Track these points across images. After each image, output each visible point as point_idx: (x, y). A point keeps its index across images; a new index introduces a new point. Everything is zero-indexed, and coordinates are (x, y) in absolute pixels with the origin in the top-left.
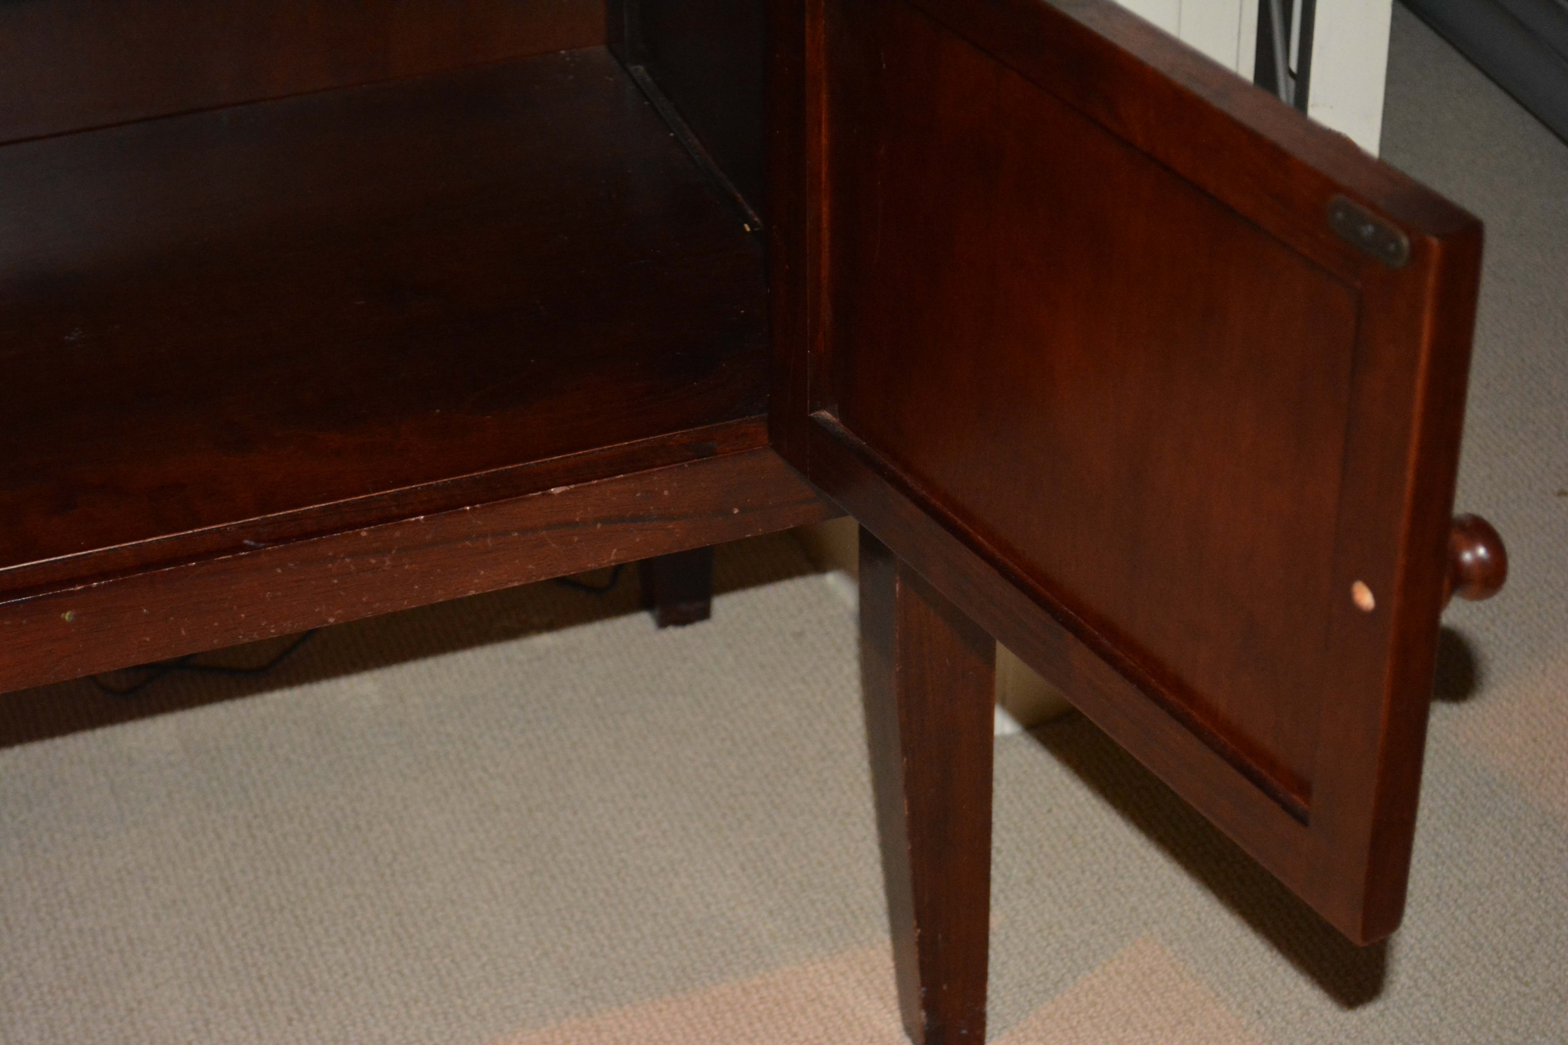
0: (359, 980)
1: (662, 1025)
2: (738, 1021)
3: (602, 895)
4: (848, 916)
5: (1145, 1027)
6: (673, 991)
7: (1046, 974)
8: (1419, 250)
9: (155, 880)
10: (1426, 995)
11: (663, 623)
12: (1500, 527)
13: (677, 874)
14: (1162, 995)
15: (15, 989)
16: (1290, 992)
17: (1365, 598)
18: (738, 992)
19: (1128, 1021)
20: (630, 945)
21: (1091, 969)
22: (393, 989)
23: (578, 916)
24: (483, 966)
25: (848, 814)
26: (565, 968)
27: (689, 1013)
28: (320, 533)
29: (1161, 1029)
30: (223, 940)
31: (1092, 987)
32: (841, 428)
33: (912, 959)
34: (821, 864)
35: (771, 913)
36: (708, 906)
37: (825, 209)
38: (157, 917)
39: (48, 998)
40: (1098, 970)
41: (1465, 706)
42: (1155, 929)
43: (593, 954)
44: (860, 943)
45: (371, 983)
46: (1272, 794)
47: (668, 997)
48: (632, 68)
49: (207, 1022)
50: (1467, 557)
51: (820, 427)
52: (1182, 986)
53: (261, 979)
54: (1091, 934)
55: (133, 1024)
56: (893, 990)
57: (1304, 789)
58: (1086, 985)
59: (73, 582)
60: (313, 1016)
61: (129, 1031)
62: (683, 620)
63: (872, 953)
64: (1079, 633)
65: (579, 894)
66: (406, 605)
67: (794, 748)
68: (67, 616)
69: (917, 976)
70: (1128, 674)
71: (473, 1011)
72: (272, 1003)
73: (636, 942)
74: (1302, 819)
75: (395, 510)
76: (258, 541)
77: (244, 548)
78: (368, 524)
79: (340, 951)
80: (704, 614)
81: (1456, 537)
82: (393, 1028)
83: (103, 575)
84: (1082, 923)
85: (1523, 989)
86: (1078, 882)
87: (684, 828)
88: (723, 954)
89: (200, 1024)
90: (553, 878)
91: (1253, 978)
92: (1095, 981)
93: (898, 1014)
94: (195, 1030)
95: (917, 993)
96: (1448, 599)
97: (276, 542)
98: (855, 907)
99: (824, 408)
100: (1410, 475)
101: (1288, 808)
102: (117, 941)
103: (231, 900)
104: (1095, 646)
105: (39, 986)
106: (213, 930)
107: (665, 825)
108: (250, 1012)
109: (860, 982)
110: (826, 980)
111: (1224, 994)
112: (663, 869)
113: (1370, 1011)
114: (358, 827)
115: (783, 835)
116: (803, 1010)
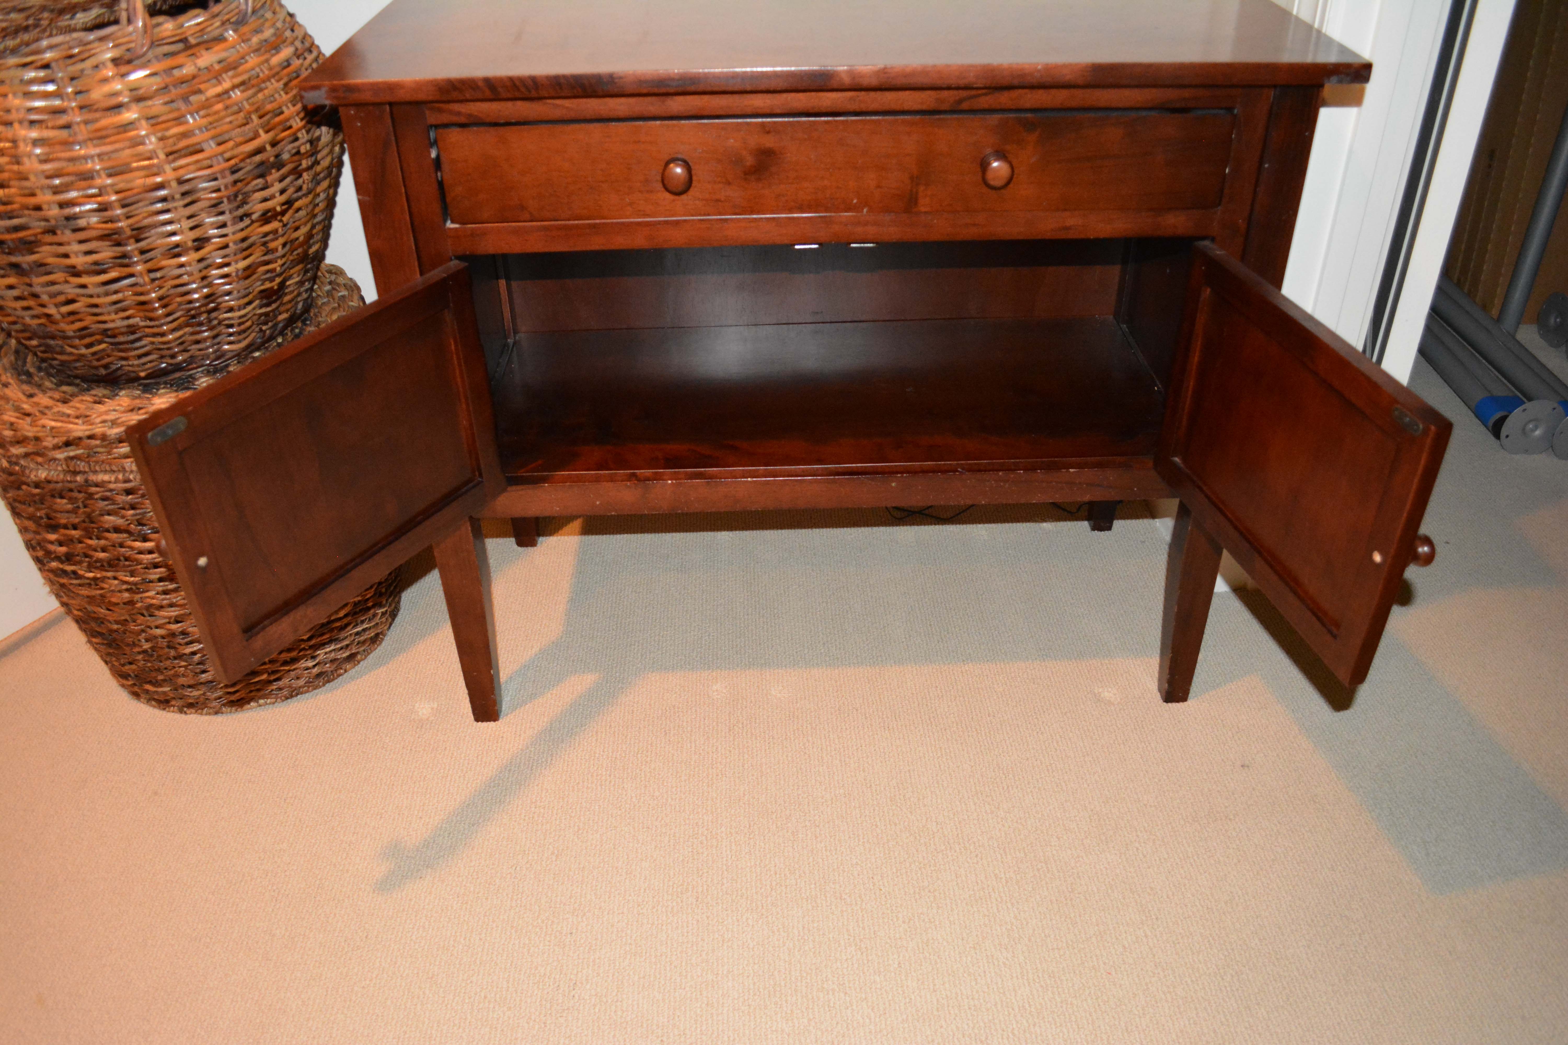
0: (964, 632)
1: (1069, 670)
2: (1097, 674)
3: (1055, 620)
4: (1145, 646)
5: (1249, 707)
6: (1075, 659)
7: (1215, 681)
8: (1426, 431)
9: (900, 584)
10: (1359, 717)
11: (1094, 528)
12: (1435, 542)
13: (1084, 618)
14: (1257, 697)
15: (847, 612)
16: (1306, 705)
17: (1377, 558)
18: (1099, 664)
19: (1242, 703)
20: (1063, 640)
21: (1232, 682)
22: (976, 638)
23: (1046, 625)
24: (1009, 636)
25: (1151, 609)
26: (1038, 643)
27: (1080, 668)
28: (985, 471)
29: (1255, 709)
30: (920, 609)
31: (1231, 688)
32: (1182, 465)
33: (1167, 664)
34: (1137, 625)
35: (1116, 638)
36: (1093, 632)
37: (1191, 383)
38: (898, 597)
39: (857, 617)
40: (1234, 683)
41: (1404, 608)
42: (1259, 672)
43: (1049, 641)
44: (1147, 656)
45: (969, 634)
46: (1324, 625)
47: (1074, 661)
48: (1122, 326)
49: (910, 636)
50: (1420, 550)
51: (1174, 464)
52: (1265, 695)
53: (930, 625)
54: (1235, 670)
55: (884, 631)
56: (1157, 675)
57: (1338, 626)
58: (1229, 688)
59: (897, 473)
60: (946, 642)
61: (883, 634)
62: (1101, 529)
63: (1151, 660)
64: (1260, 553)
65: (1047, 618)
66: (1010, 502)
67: (1134, 582)
68: (893, 484)
69: (1168, 671)
70: (1276, 572)
71: (1003, 651)
72: (933, 634)
73: (1065, 639)
74: (1335, 637)
75: (1013, 467)
76: (963, 469)
77: (958, 471)
78: (1003, 470)
79: (960, 621)
80: (1109, 528)
81: (1418, 542)
82: (974, 652)
83: (908, 472)
84: (1232, 665)
85: (1397, 722)
86: (1233, 650)
87: (1089, 603)
88: (1096, 649)
89: (907, 636)
90: (1039, 611)
91: (1293, 697)
92: (1233, 687)
93: (1157, 684)
94: (905, 638)
95: (1166, 676)
96: (1409, 565)
97: (969, 471)
98: (1147, 643)
99: (1176, 456)
100: (1405, 515)
101: (1330, 632)
102: (884, 602)
103: (924, 596)
104: (1266, 560)
105: (855, 612)
106: (917, 605)
107: (1082, 600)
108: (925, 635)
109: (1144, 670)
110: (1132, 666)
111: (1281, 701)
112: (1079, 616)
113: (1342, 714)
114: (972, 580)
115: (1125, 612)
116: (1122, 675)
